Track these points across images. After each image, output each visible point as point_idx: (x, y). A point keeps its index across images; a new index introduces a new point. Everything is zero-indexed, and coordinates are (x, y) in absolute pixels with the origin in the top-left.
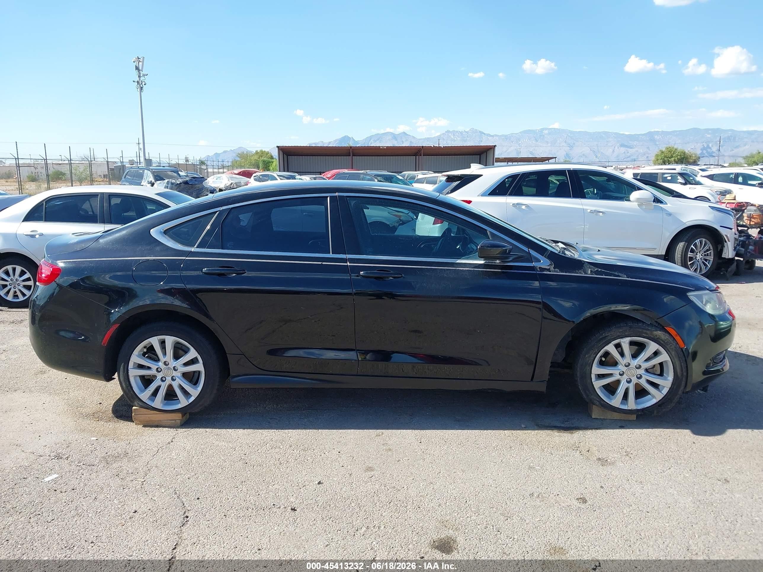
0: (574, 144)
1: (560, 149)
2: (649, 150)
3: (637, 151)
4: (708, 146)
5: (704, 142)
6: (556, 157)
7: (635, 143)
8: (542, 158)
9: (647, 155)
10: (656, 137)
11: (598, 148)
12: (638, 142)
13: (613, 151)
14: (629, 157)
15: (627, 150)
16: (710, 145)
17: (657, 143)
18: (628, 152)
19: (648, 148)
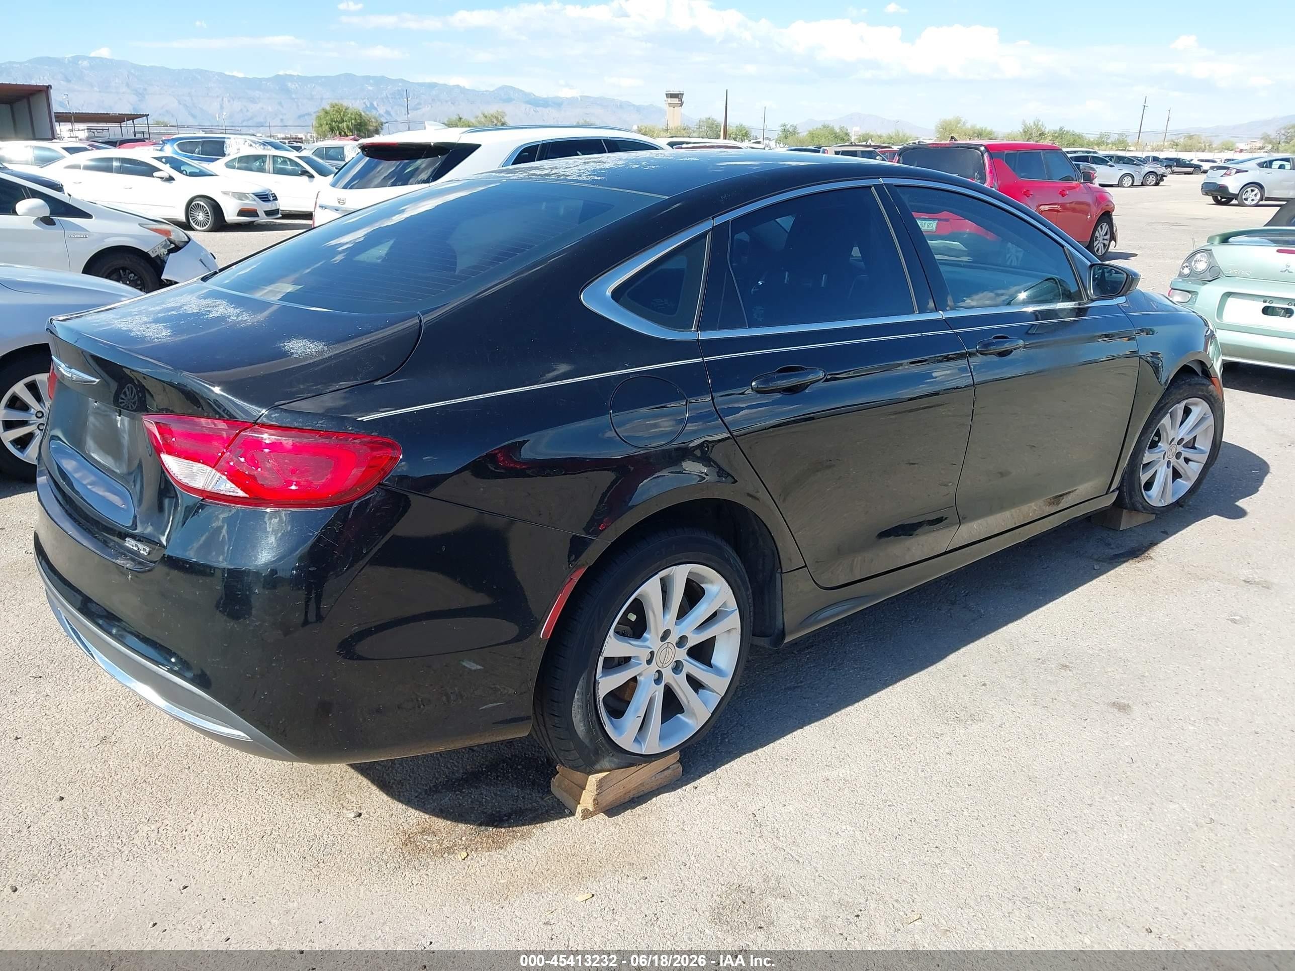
0: (145, 89)
1: (120, 99)
2: (282, 107)
3: (262, 108)
4: (372, 104)
5: (365, 99)
6: (148, 115)
7: (257, 93)
8: (119, 114)
9: (281, 117)
10: (289, 84)
11: (192, 99)
12: (261, 93)
13: (222, 107)
14: (251, 118)
15: (245, 106)
16: (375, 103)
17: (294, 96)
18: (248, 111)
19: (280, 104)
